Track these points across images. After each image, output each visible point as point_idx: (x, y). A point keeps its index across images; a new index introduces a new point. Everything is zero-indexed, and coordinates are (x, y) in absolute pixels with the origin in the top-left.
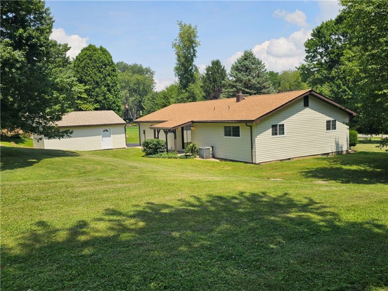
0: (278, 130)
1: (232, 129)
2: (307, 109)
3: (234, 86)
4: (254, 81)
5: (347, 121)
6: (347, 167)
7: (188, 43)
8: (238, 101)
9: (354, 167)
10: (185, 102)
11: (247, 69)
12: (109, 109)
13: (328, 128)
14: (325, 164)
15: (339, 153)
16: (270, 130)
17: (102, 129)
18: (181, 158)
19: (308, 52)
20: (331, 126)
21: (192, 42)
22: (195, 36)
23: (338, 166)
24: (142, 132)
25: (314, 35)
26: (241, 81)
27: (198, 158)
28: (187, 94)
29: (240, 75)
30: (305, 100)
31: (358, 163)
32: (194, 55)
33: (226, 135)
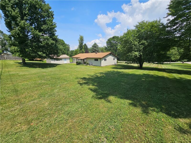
0: (105, 60)
1: (96, 60)
2: (110, 56)
3: (92, 50)
4: (97, 49)
5: (117, 58)
6: (118, 67)
7: (82, 40)
8: (96, 53)
9: (119, 67)
10: (81, 53)
11: (95, 47)
12: (65, 54)
13: (114, 60)
14: (114, 66)
15: (115, 64)
16: (104, 60)
17: (64, 59)
18: (85, 65)
19: (107, 44)
20: (114, 59)
21: (83, 40)
22: (83, 38)
23: (116, 67)
24: (73, 60)
25: (108, 40)
26: (94, 49)
27: (89, 65)
28: (82, 51)
29: (94, 48)
30: (110, 54)
31: (120, 66)
32: (83, 43)
33: (95, 61)
